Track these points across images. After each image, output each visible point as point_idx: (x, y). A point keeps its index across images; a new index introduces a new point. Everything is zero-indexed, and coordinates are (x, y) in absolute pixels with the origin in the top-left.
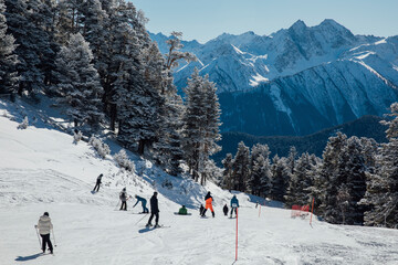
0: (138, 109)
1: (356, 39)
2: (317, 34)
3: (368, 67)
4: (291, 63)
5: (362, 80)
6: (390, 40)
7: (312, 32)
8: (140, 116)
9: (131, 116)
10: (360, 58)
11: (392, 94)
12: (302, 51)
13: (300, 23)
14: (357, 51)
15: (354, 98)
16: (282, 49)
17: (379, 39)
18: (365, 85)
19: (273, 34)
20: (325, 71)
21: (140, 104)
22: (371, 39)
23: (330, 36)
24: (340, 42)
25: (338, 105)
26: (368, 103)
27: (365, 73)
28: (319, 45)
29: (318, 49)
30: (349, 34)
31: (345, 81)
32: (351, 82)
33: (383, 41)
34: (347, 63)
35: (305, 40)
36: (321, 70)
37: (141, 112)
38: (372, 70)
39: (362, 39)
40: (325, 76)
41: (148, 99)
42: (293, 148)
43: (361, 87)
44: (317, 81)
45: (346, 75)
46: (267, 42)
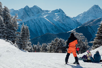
0: (11, 33)
1: (43, 11)
2: (32, 10)
3: (47, 19)
4: (25, 18)
5: (45, 23)
6: (52, 11)
7: (31, 9)
8: (12, 35)
9: (10, 35)
10: (44, 16)
11: (54, 27)
12: (28, 15)
13: (27, 6)
14: (43, 15)
15: (43, 28)
16: (22, 14)
17: (49, 11)
18: (46, 24)
19: (19, 10)
20: (35, 20)
21: (12, 32)
22: (47, 11)
23: (36, 10)
24: (39, 12)
25: (39, 30)
26: (47, 30)
27: (46, 21)
28: (33, 13)
29: (32, 14)
30: (41, 10)
31: (40, 23)
32: (42, 24)
33: (50, 12)
34: (41, 18)
35: (29, 11)
36: (34, 20)
37: (12, 34)
38: (48, 20)
39: (45, 11)
40: (35, 22)
41: (13, 31)
42: (39, 42)
43: (45, 25)
44: (33, 23)
45: (41, 21)
46: (18, 12)
